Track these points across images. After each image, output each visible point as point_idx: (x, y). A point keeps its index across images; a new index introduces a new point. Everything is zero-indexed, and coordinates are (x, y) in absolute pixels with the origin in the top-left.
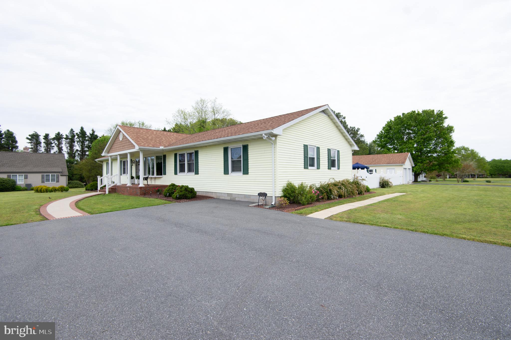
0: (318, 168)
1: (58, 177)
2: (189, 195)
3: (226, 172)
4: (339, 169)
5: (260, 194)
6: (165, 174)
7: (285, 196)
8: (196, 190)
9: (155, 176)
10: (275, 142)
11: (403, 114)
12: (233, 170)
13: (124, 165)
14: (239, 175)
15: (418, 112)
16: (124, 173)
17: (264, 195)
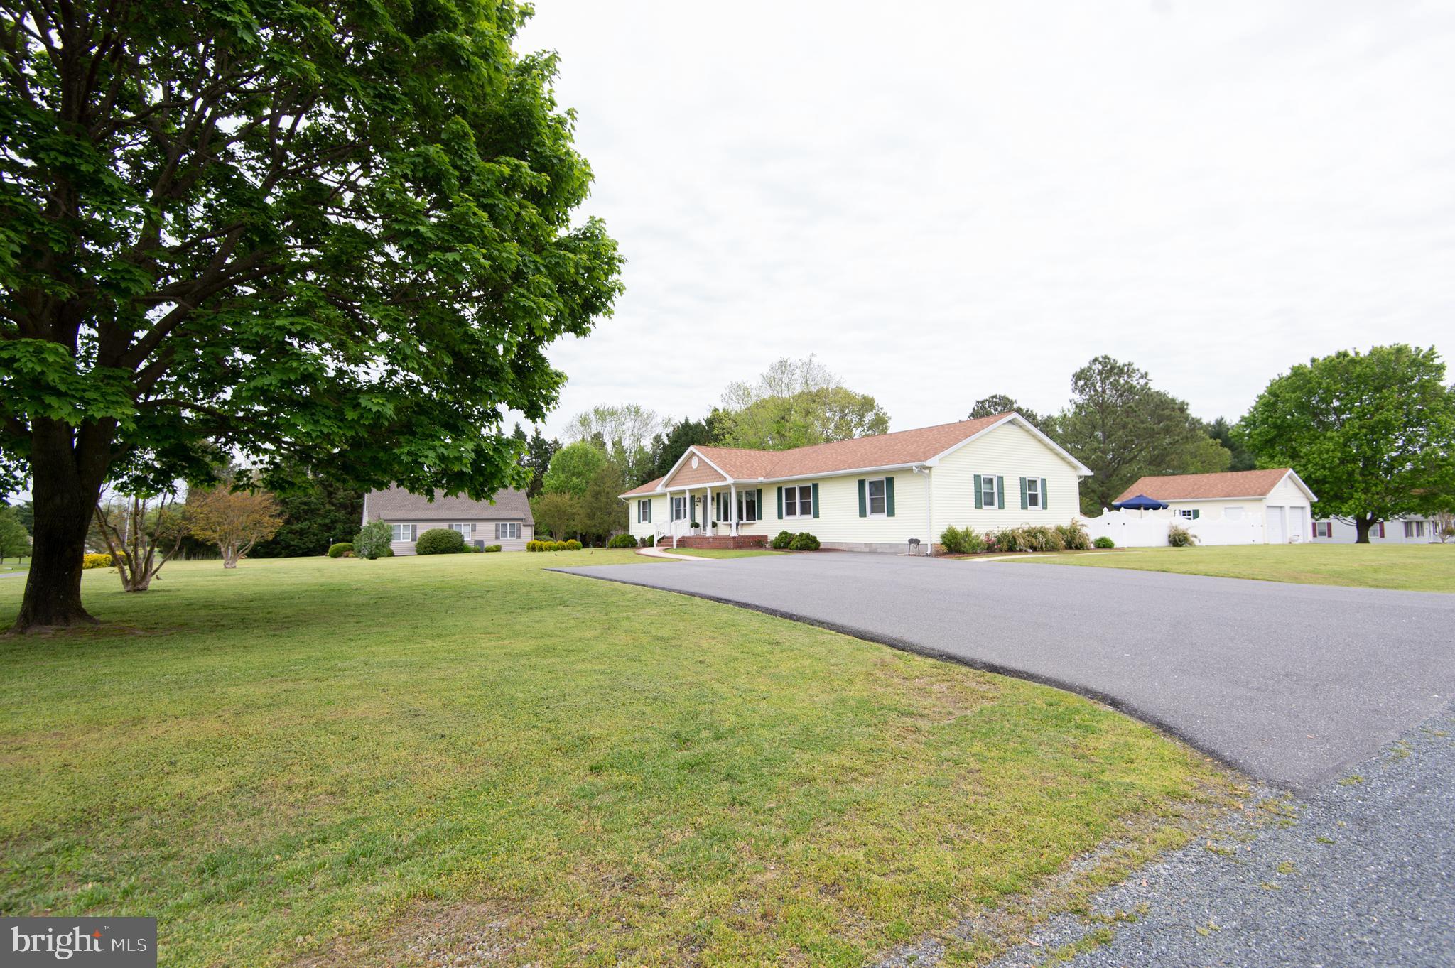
0: (1001, 506)
1: (519, 530)
2: (813, 546)
3: (862, 513)
4: (1045, 507)
5: (911, 541)
6: (760, 518)
7: (944, 543)
8: (819, 539)
9: (745, 521)
10: (929, 476)
11: (1313, 361)
12: (873, 511)
13: (678, 505)
14: (882, 517)
15: (1357, 354)
16: (678, 517)
17: (917, 542)
